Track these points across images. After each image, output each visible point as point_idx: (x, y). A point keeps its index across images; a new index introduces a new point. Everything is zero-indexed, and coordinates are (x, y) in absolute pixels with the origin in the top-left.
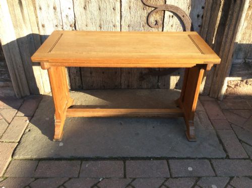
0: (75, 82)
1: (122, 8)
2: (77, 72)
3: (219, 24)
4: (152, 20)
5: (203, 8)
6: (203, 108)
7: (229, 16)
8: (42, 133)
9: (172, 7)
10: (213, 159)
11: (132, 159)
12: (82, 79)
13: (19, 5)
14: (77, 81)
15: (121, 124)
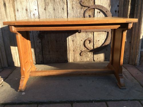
0: (39, 59)
1: (68, 8)
2: (40, 51)
3: (130, 13)
4: (87, 15)
5: (118, 6)
6: (126, 70)
7: (136, 8)
8: (11, 87)
9: (99, 6)
10: (141, 100)
11: (78, 102)
12: (43, 56)
13: (3, 6)
14: (40, 58)
15: (69, 80)
